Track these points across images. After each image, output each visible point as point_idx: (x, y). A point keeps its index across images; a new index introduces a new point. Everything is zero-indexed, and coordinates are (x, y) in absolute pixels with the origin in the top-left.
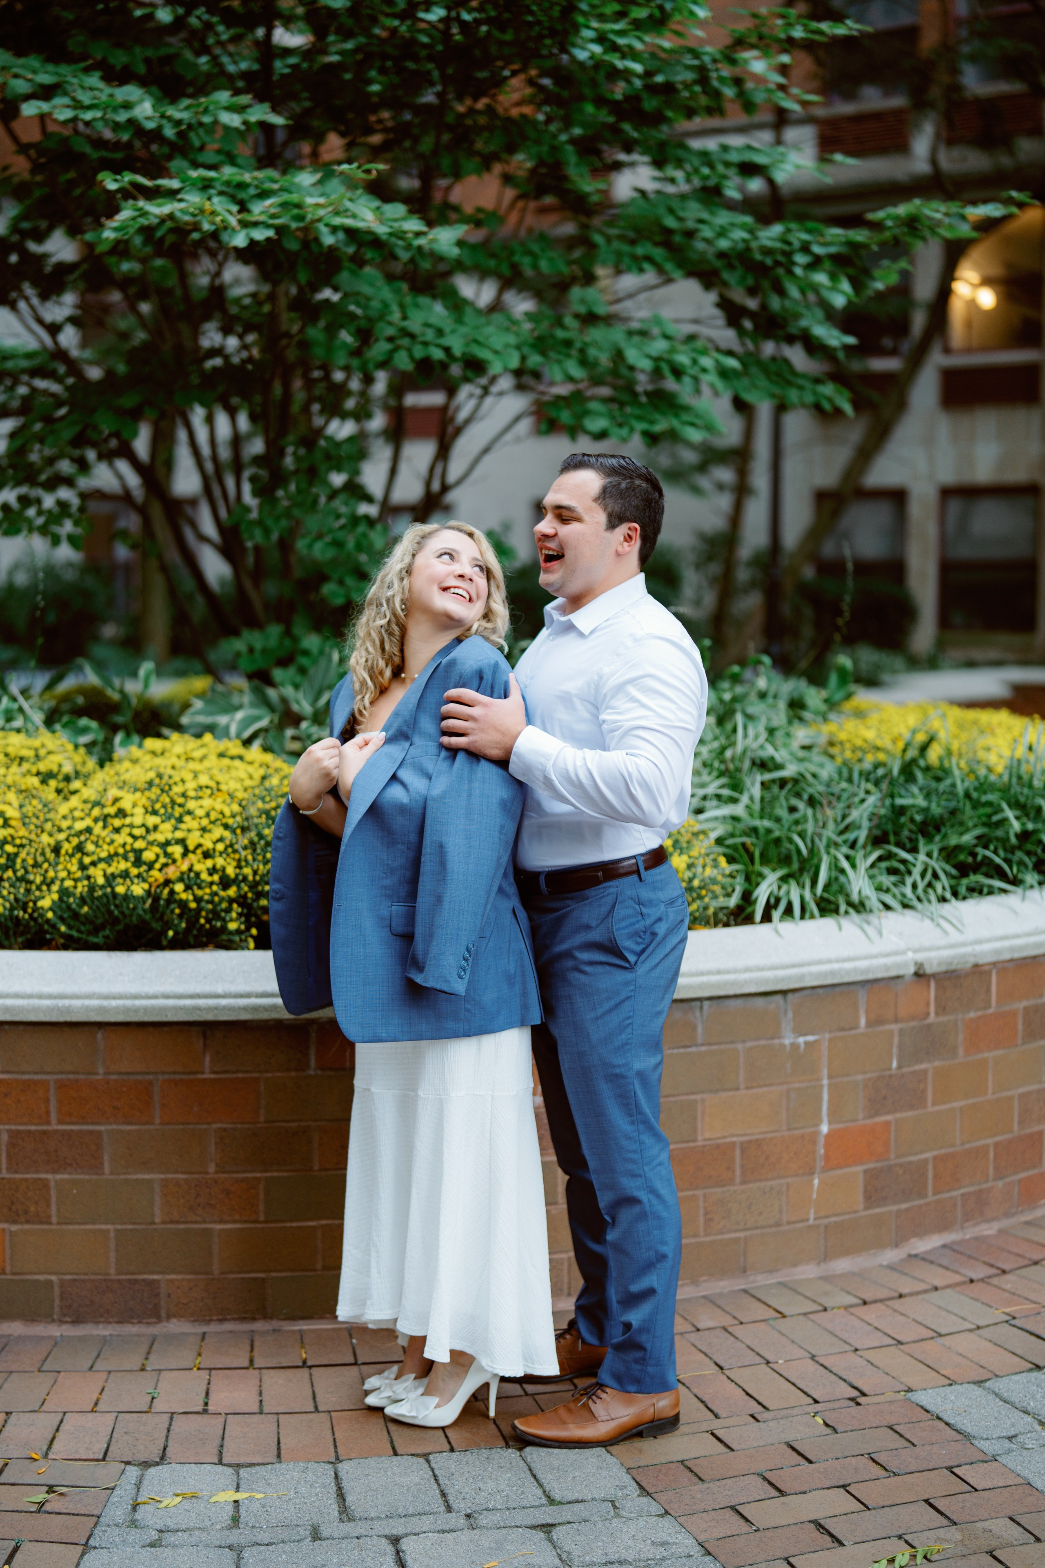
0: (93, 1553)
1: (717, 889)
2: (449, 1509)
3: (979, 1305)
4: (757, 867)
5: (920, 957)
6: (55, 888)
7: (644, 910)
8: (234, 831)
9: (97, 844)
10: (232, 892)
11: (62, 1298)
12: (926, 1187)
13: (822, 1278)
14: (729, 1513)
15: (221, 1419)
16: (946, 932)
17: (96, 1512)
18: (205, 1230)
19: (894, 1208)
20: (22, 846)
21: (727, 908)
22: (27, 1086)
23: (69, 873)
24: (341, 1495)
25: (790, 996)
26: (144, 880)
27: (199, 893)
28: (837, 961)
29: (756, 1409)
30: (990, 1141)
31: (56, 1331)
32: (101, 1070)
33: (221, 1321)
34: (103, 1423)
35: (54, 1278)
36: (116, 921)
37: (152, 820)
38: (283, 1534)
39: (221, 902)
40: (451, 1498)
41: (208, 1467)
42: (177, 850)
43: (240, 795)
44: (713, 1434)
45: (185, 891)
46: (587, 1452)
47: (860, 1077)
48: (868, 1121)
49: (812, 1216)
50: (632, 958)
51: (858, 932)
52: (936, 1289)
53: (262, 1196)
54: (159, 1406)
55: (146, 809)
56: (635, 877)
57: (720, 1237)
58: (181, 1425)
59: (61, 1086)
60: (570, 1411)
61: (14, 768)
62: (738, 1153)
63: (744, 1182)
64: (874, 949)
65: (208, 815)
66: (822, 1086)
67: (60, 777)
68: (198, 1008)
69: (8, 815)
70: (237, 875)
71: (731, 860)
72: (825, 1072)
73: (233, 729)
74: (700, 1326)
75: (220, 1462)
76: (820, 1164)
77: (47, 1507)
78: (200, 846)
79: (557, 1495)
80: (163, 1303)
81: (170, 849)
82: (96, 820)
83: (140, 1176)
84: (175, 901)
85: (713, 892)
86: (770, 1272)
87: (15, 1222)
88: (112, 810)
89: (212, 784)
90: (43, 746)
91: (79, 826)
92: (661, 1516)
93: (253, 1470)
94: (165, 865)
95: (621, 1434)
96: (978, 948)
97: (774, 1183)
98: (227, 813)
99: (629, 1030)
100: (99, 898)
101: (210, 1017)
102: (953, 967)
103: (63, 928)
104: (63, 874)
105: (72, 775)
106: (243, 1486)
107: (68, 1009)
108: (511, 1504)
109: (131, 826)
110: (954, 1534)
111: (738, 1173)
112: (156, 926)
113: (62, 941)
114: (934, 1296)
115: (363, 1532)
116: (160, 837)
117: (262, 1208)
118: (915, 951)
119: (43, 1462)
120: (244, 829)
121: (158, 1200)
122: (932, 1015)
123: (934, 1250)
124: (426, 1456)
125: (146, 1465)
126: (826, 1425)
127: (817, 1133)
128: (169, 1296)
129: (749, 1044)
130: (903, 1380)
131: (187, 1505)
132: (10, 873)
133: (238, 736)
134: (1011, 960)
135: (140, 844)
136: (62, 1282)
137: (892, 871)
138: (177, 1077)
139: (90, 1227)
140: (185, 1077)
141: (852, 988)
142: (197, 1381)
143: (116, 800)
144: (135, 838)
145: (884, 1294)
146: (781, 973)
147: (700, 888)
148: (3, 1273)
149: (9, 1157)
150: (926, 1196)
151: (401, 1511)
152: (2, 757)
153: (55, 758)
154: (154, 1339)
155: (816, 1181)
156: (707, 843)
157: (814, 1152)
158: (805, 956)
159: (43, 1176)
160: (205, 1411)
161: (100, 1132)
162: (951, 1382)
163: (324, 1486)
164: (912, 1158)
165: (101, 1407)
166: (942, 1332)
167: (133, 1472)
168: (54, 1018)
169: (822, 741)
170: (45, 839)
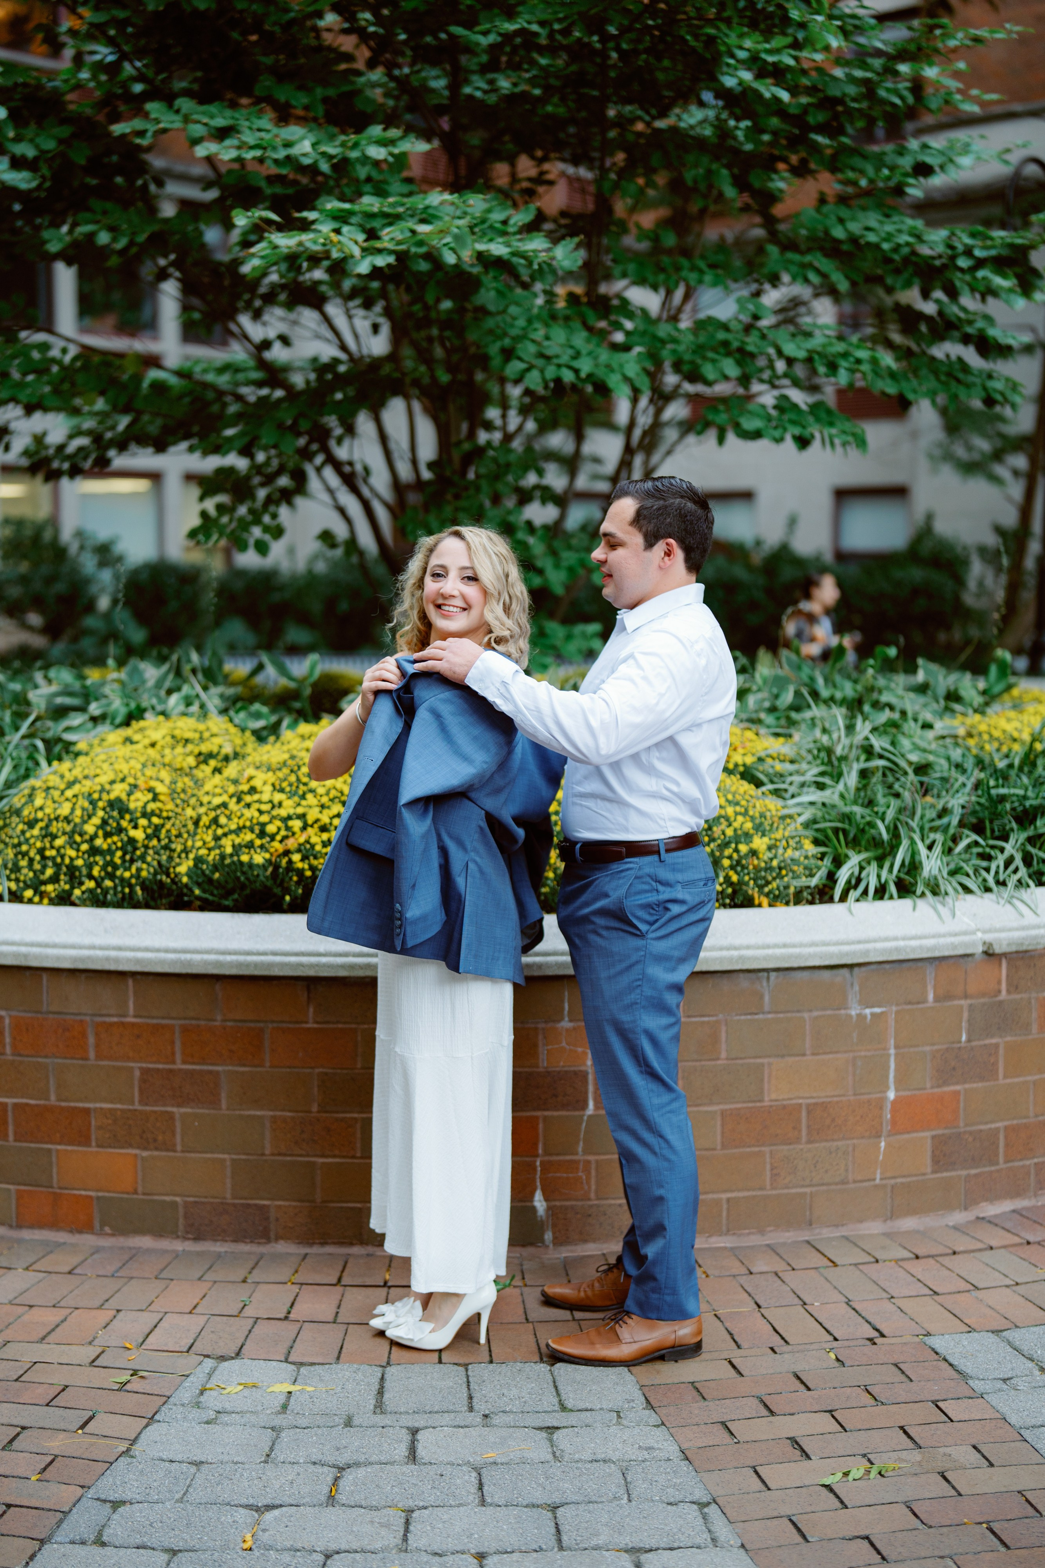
0: (155, 1425)
1: (799, 870)
2: (471, 1409)
3: (1026, 1264)
4: (844, 850)
5: (988, 937)
6: (191, 856)
9: (229, 818)
11: (186, 1216)
12: (997, 1155)
13: (887, 1235)
14: (720, 1426)
15: (298, 1325)
16: (1022, 915)
17: (168, 1394)
18: (309, 1162)
19: (964, 1173)
20: (169, 818)
21: (809, 887)
22: (156, 1028)
23: (205, 843)
24: (381, 1392)
25: (856, 970)
26: (267, 851)
27: (315, 862)
28: (904, 939)
29: (776, 1341)
31: (179, 1246)
33: (323, 1244)
34: (195, 1323)
35: (178, 1199)
36: (243, 887)
37: (278, 797)
38: (320, 1421)
40: (475, 1400)
41: (274, 1363)
42: (296, 824)
44: (730, 1362)
45: (302, 860)
48: (936, 1090)
49: (878, 1176)
50: (642, 927)
51: (932, 911)
52: (992, 1248)
53: (358, 1135)
54: (248, 1312)
55: (273, 785)
57: (786, 1191)
58: (262, 1329)
59: (185, 1030)
60: (599, 1333)
61: (179, 750)
62: (804, 1114)
63: (809, 1142)
64: (943, 929)
65: (327, 794)
66: (889, 1055)
67: (220, 757)
68: (301, 965)
69: (158, 790)
71: (816, 842)
72: (892, 1042)
74: (753, 1270)
75: (286, 1361)
76: (887, 1128)
77: (128, 1387)
78: (317, 821)
79: (569, 1404)
80: (272, 1226)
81: (290, 823)
82: (231, 797)
83: (252, 1113)
84: (293, 870)
85: (793, 872)
86: (836, 1226)
87: (145, 1149)
88: (245, 788)
90: (208, 729)
91: (217, 801)
92: (658, 1426)
93: (312, 1368)
94: (285, 838)
95: (642, 1356)
97: (840, 1143)
99: (638, 991)
100: (229, 866)
101: (311, 973)
102: (1024, 948)
103: (197, 892)
104: (199, 844)
106: (299, 1381)
107: (189, 963)
108: (526, 1409)
109: (259, 802)
110: (916, 1456)
111: (804, 1132)
112: (278, 891)
113: (198, 903)
114: (987, 1256)
115: (389, 1423)
116: (283, 813)
117: (358, 1145)
118: (985, 932)
119: (134, 1351)
121: (268, 1134)
122: (1004, 992)
123: (1004, 1213)
124: (466, 1366)
125: (223, 1358)
126: (838, 1360)
127: (884, 1099)
128: (277, 1220)
129: (816, 1014)
130: (926, 1326)
131: (247, 1392)
132: (155, 842)
135: (265, 818)
136: (186, 1202)
137: (981, 856)
138: (284, 1025)
139: (209, 1156)
140: (292, 1026)
141: (920, 964)
142: (286, 1293)
143: (251, 778)
144: (261, 812)
145: (941, 1250)
146: (846, 948)
147: (780, 868)
148: (135, 1192)
149: (141, 1091)
150: (997, 1164)
151: (428, 1408)
152: (168, 739)
153: (217, 741)
154: (261, 1257)
155: (883, 1144)
156: (792, 827)
157: (881, 1117)
158: (872, 934)
159: (169, 1109)
160: (286, 1318)
161: (218, 1072)
162: (971, 1330)
163: (369, 1384)
164: (982, 1127)
165: (198, 1310)
166: (980, 1286)
167: (209, 1363)
168: (177, 970)
169: (962, 732)
170: (189, 812)
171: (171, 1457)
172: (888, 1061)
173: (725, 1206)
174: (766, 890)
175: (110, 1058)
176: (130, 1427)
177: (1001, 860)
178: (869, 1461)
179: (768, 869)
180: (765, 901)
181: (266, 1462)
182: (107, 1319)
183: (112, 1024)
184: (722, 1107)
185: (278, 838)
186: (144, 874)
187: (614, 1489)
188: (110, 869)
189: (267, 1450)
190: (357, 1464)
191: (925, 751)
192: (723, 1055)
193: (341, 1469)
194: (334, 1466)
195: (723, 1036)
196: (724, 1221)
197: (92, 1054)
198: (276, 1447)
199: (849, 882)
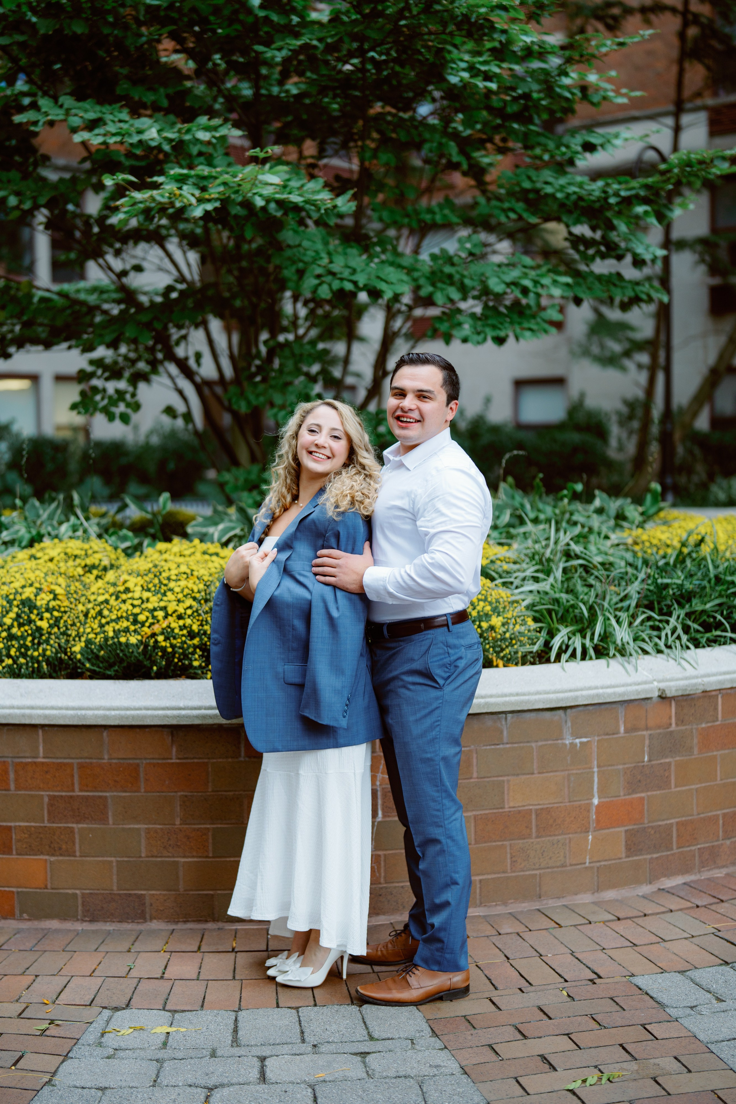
0: (69, 1061)
1: (525, 640)
2: (303, 1041)
3: (698, 922)
4: (556, 625)
5: (662, 685)
6: (83, 639)
7: (450, 651)
8: (199, 602)
9: (110, 611)
10: (196, 641)
11: (83, 905)
12: (672, 843)
13: (594, 903)
14: (488, 1048)
15: (171, 982)
16: (685, 669)
17: (77, 1037)
18: (174, 862)
19: (649, 857)
20: (65, 612)
21: (531, 652)
22: (60, 766)
23: (92, 629)
24: (236, 1031)
25: (569, 711)
26: (139, 634)
27: (174, 642)
28: (602, 688)
29: (523, 984)
30: (719, 812)
31: (79, 926)
32: (106, 757)
33: (185, 922)
34: (95, 983)
35: (78, 892)
36: (122, 661)
37: (146, 595)
38: (192, 1053)
39: (188, 648)
40: (306, 1034)
41: (155, 1011)
42: (160, 614)
43: (206, 578)
44: (491, 1000)
45: (165, 640)
46: (404, 1009)
47: (621, 767)
48: (627, 797)
49: (588, 861)
50: (441, 682)
51: (621, 667)
52: (671, 911)
53: (210, 841)
54: (133, 973)
55: (142, 586)
56: (446, 628)
57: (522, 873)
58: (144, 986)
59: (81, 766)
60: (394, 981)
61: (71, 563)
62: (534, 816)
63: (537, 837)
64: (629, 680)
65: (182, 591)
66: (593, 772)
67: (100, 568)
68: (167, 716)
69: (57, 592)
70: (199, 630)
71: (535, 620)
72: (595, 763)
73: (216, 536)
74: (501, 932)
75: (164, 1009)
76: (593, 825)
77: (47, 1033)
78: (175, 611)
79: (376, 1035)
80: (147, 910)
81: (156, 614)
82: (111, 596)
83: (132, 826)
84: (158, 647)
85: (521, 641)
86: (558, 898)
87: (53, 855)
88: (122, 589)
89: (189, 571)
90: (91, 548)
91: (101, 599)
92: (442, 1049)
93: (184, 1014)
94: (152, 624)
95: (427, 998)
96: (706, 680)
97: (560, 837)
98: (196, 590)
100: (111, 645)
101: (174, 722)
102: (687, 693)
103: (88, 665)
104: (89, 630)
105: (109, 566)
106: (174, 1024)
107: (84, 717)
108: (344, 1040)
109: (133, 598)
110: (634, 1066)
111: (534, 830)
112: (147, 663)
113: (89, 673)
114: (668, 916)
115: (243, 1053)
116: (150, 606)
117: (210, 848)
118: (659, 681)
119: (51, 1005)
120: (206, 601)
121: (143, 842)
122: (674, 725)
123: (678, 885)
124: (297, 1008)
125: (116, 1009)
126: (569, 996)
127: (591, 804)
128: (151, 905)
129: (540, 743)
130: (630, 969)
131: (136, 1034)
132: (56, 630)
133: (219, 541)
134: (732, 688)
135: (137, 610)
136: (83, 894)
137: (653, 628)
138: (155, 761)
139: (100, 859)
140: (160, 761)
141: (614, 706)
142: (161, 959)
143: (125, 582)
144: (134, 606)
145: (636, 913)
146: (561, 695)
147: (511, 639)
148: (46, 888)
149: (49, 813)
150: (672, 849)
151: (271, 1041)
152: (62, 555)
153: (98, 556)
154: (140, 933)
155: (590, 837)
156: (519, 608)
157: (588, 817)
158: (579, 684)
159: (70, 825)
160: (162, 978)
161: (106, 797)
162: (663, 971)
163: (226, 1025)
164: (660, 823)
165: (96, 974)
166: (667, 939)
167: (107, 1013)
168: (75, 723)
169: (630, 541)
170: (80, 607)
171: (82, 1085)
172: (593, 777)
173: (478, 886)
174: (502, 654)
175: (26, 789)
176: (51, 1063)
177: (668, 630)
178: (600, 1070)
179: (503, 639)
180: (501, 663)
181: (154, 1086)
182: (29, 983)
183: (27, 764)
184: (474, 813)
185: (147, 624)
186: (48, 653)
187: (414, 1098)
188: (23, 650)
189: (154, 1076)
190: (222, 1085)
191: (606, 554)
192: (475, 775)
193: (211, 1089)
194: (205, 1087)
195: (475, 761)
196: (478, 897)
197: (12, 786)
198: (161, 1074)
199: (560, 648)
